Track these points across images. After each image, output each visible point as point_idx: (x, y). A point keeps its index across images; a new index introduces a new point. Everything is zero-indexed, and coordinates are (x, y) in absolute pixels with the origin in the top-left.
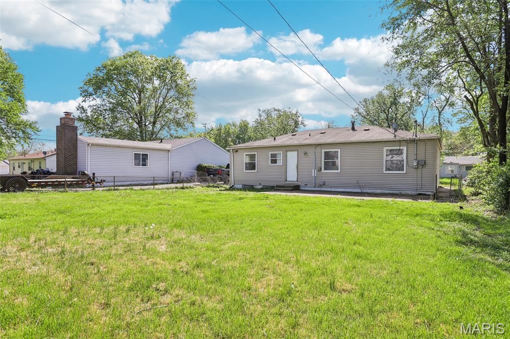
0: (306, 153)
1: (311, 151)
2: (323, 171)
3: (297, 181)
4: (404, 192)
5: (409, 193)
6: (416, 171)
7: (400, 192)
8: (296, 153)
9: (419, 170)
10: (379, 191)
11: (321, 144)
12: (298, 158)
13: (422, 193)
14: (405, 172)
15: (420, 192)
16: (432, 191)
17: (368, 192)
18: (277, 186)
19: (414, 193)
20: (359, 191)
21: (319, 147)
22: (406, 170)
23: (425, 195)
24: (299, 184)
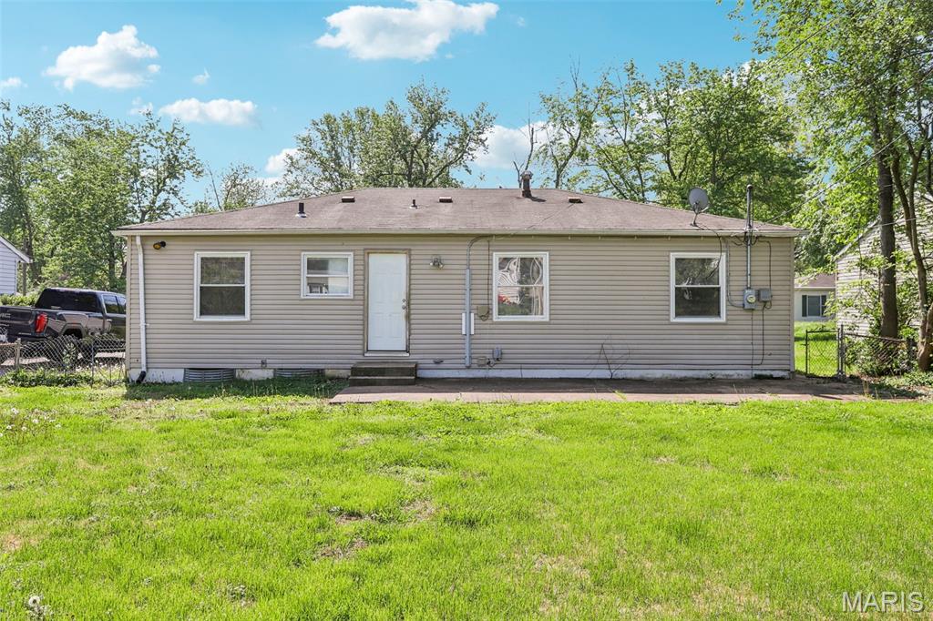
0: (437, 263)
1: (455, 255)
2: (496, 317)
3: (407, 351)
4: (720, 374)
5: (734, 374)
6: (750, 318)
7: (713, 372)
8: (401, 260)
9: (757, 316)
10: (657, 374)
11: (491, 236)
12: (410, 274)
13: (764, 373)
14: (723, 319)
15: (758, 373)
16: (787, 367)
17: (629, 376)
18: (355, 371)
19: (745, 374)
20: (605, 374)
21: (483, 242)
22: (727, 315)
23: (771, 377)
24: (414, 358)
